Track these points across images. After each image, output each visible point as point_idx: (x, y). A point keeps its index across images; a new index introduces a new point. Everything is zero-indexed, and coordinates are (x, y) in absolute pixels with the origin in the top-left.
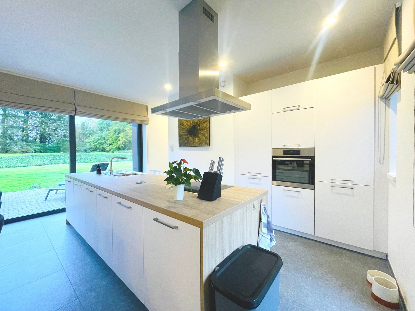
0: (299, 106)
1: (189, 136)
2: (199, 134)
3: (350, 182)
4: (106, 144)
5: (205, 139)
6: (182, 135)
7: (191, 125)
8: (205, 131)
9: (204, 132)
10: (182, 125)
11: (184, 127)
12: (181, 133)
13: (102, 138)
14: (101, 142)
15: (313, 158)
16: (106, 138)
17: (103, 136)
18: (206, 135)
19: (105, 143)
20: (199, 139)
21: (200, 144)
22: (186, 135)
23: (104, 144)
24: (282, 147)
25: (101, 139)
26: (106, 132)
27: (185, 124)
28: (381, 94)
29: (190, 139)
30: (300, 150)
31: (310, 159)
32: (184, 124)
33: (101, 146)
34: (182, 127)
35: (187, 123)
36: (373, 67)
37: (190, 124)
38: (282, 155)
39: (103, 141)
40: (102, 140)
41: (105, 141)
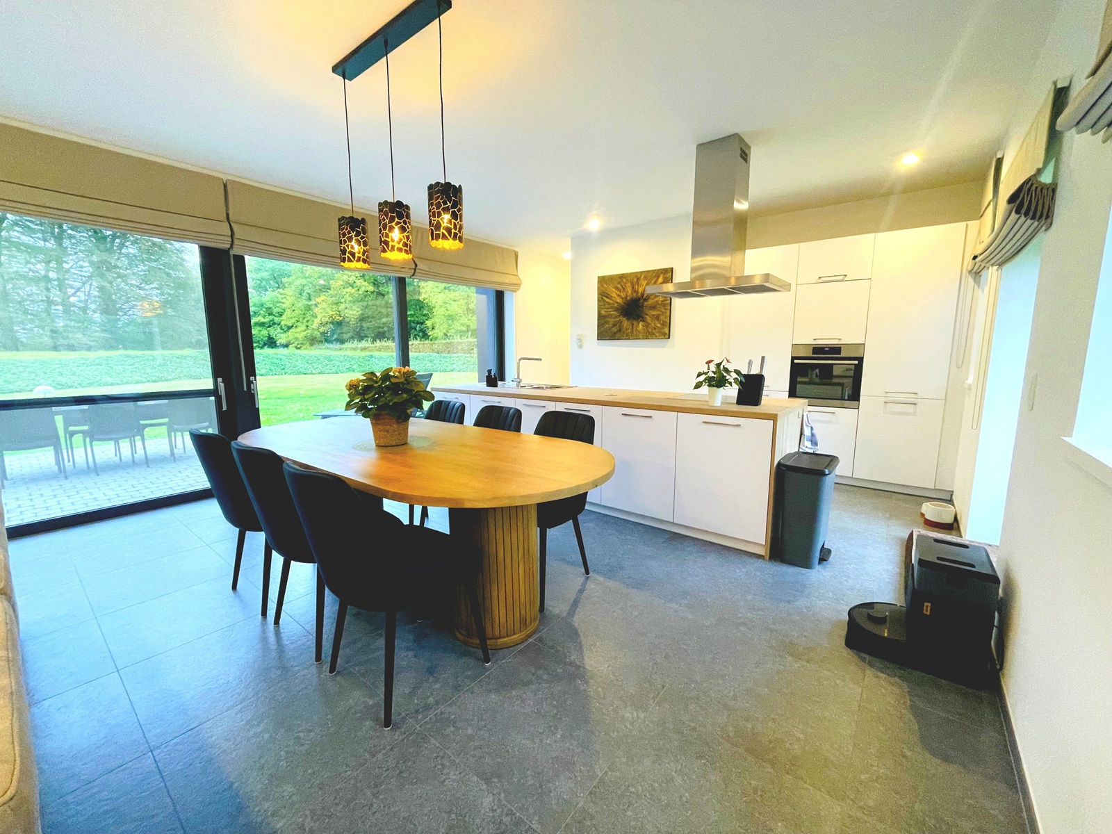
0: (846, 275)
1: (621, 318)
2: (646, 314)
3: (913, 396)
4: (276, 326)
5: (659, 325)
6: (605, 317)
7: (629, 298)
8: (660, 311)
9: (658, 313)
10: (607, 297)
11: (612, 302)
12: (603, 312)
13: (264, 309)
14: (263, 320)
15: (861, 360)
16: (275, 310)
17: (267, 303)
18: (661, 317)
19: (274, 324)
20: (647, 325)
21: (648, 335)
22: (616, 317)
23: (270, 326)
24: (811, 342)
25: (262, 312)
26: (275, 293)
27: (614, 295)
29: (626, 323)
30: (840, 348)
31: (856, 362)
33: (262, 333)
34: (607, 300)
35: (618, 293)
36: (964, 224)
37: (627, 296)
38: (811, 355)
39: (268, 320)
40: (264, 317)
41: (273, 317)
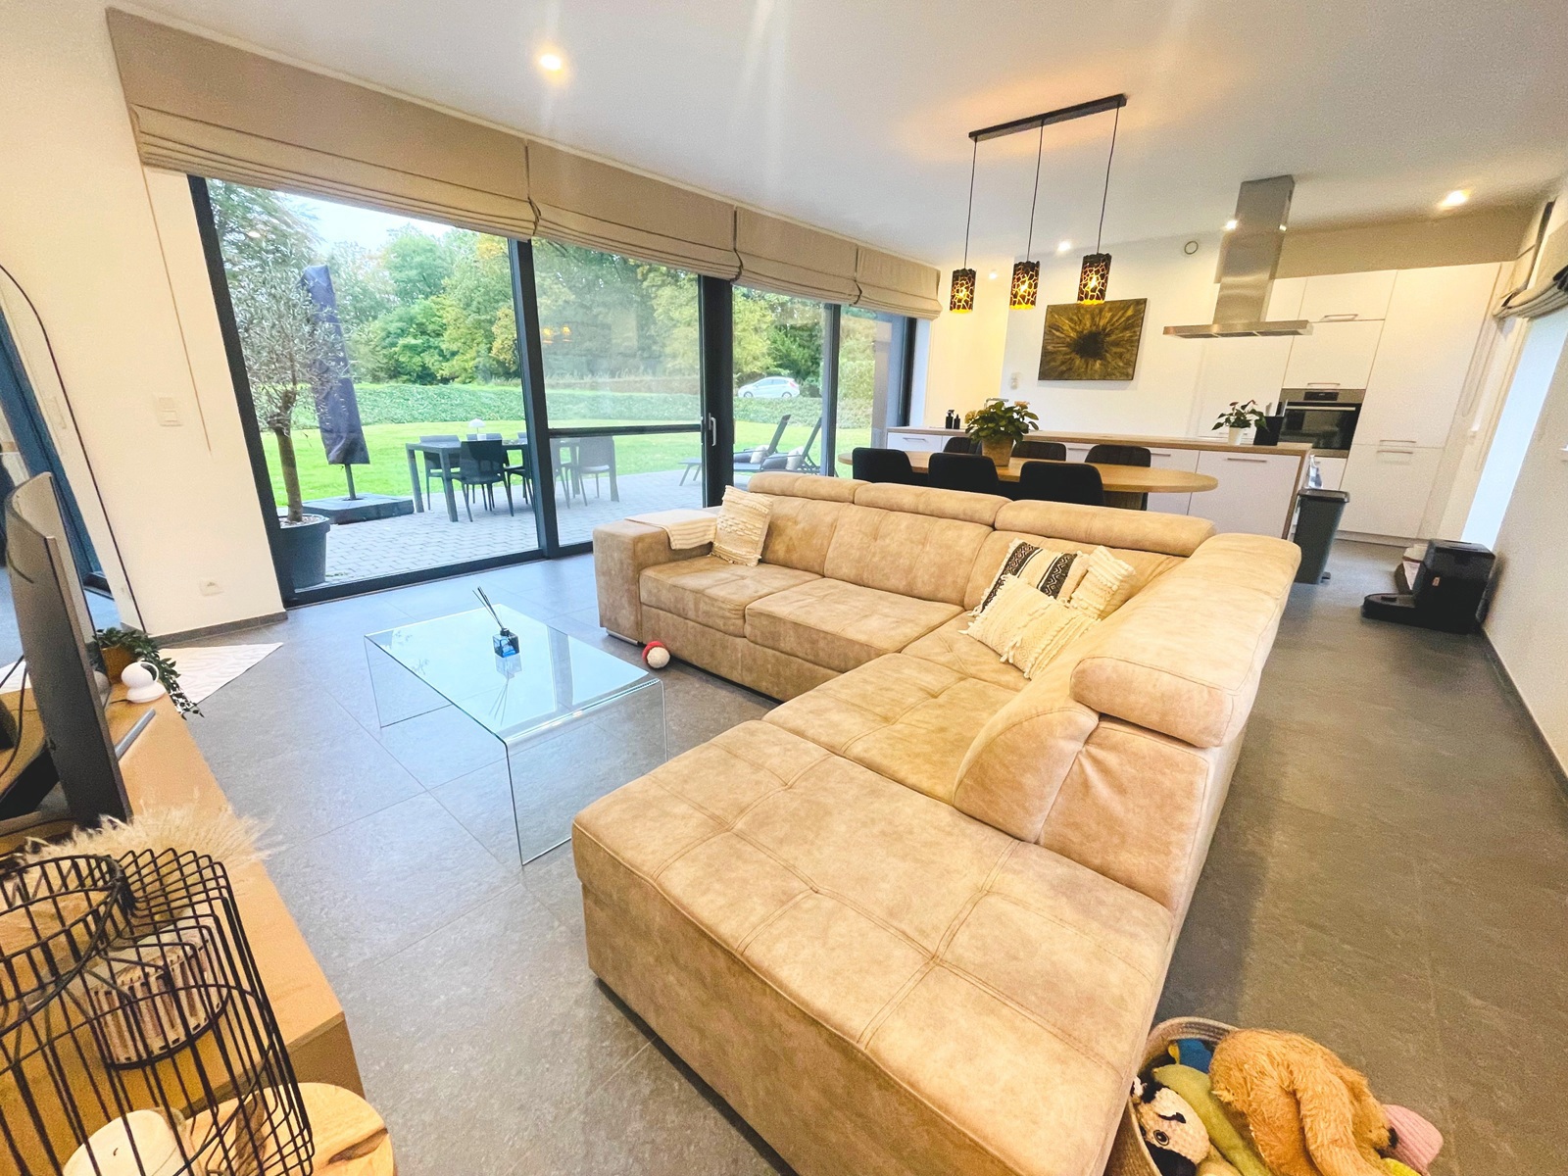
0: (1356, 315)
1: (1073, 355)
2: (1106, 351)
3: (1411, 444)
4: (432, 350)
5: (1121, 364)
6: (1052, 353)
7: (1085, 332)
8: (1126, 348)
9: (1122, 350)
10: (1058, 331)
11: (1063, 336)
12: (1050, 348)
13: (414, 326)
14: (413, 342)
15: (1359, 406)
16: (431, 327)
17: (419, 316)
18: (1125, 355)
19: (430, 347)
20: (1105, 365)
21: (1106, 376)
22: (1066, 354)
23: (423, 351)
24: (1303, 386)
25: (412, 330)
26: (428, 302)
27: (1066, 328)
28: (1495, 312)
29: (1078, 362)
30: (1337, 394)
31: (1354, 409)
32: (1064, 328)
33: (414, 360)
34: (1058, 334)
35: (1072, 325)
36: (1498, 264)
37: (1083, 329)
38: (1302, 401)
39: (421, 341)
40: (415, 337)
41: (427, 337)
